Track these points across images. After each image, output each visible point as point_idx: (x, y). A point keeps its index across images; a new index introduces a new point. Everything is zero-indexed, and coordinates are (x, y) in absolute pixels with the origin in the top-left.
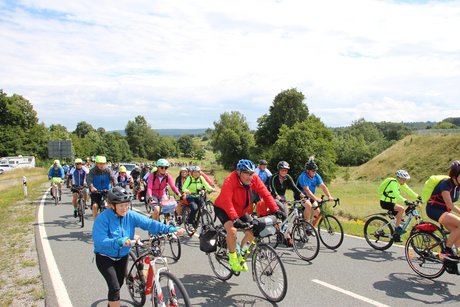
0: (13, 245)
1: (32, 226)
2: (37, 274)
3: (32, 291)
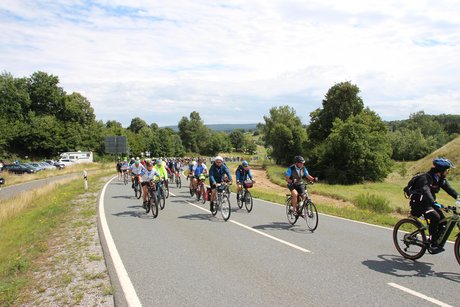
0: (79, 238)
1: (94, 220)
2: (104, 268)
3: (100, 286)
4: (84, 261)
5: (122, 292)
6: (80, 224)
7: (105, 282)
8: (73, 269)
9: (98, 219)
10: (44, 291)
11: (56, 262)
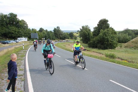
1: (24, 58)
2: (23, 73)
3: (21, 78)
6: (19, 59)
7: (23, 77)
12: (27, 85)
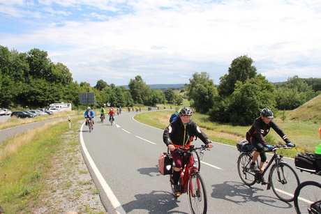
0: (71, 160)
1: (79, 148)
2: (90, 178)
3: (90, 189)
4: (77, 174)
5: (104, 192)
6: (70, 151)
7: (93, 186)
8: (72, 179)
9: (81, 148)
10: (55, 191)
11: (59, 174)
12: (109, 202)
